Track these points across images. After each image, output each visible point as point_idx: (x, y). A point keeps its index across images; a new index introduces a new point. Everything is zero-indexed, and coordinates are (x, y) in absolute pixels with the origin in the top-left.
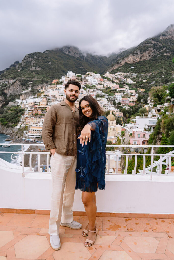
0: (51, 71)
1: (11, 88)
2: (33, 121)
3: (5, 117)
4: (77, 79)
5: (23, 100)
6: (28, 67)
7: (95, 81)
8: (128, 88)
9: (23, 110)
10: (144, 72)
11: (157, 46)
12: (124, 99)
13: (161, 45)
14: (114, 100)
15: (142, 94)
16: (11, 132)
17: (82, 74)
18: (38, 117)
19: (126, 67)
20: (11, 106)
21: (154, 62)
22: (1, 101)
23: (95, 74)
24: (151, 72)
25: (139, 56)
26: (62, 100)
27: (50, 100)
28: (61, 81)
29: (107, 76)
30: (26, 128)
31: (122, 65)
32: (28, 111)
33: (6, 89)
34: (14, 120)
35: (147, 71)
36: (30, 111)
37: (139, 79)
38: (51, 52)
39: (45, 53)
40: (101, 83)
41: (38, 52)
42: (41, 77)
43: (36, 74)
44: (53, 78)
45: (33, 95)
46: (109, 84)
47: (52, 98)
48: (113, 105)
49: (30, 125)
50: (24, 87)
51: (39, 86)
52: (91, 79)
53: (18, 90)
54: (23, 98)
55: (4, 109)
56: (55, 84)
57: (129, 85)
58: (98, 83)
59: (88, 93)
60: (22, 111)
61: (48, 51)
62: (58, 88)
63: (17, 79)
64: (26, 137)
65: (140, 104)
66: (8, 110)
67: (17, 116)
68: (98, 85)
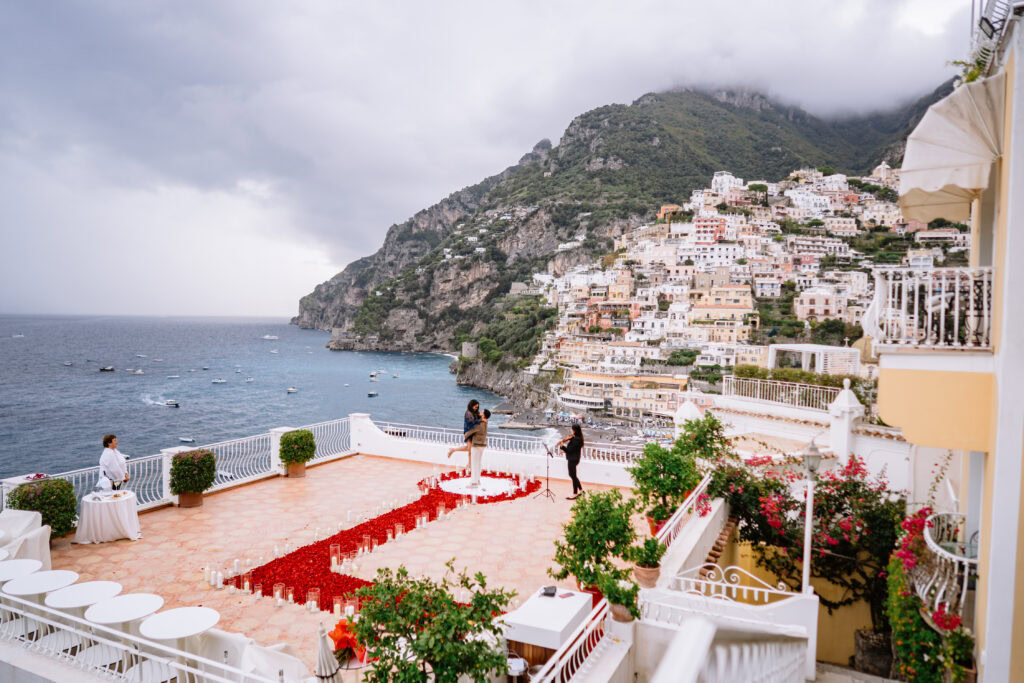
0: (659, 171)
1: (519, 235)
2: (581, 351)
3: (495, 334)
4: (750, 201)
6: (578, 160)
7: (821, 205)
9: (553, 312)
16: (512, 385)
17: (769, 181)
18: (599, 338)
20: (517, 296)
22: (488, 280)
23: (824, 175)
26: (686, 278)
27: (645, 278)
28: (687, 210)
29: (880, 180)
30: (558, 374)
32: (570, 316)
33: (506, 238)
34: (522, 346)
36: (573, 316)
38: (661, 100)
39: (639, 106)
40: (847, 210)
41: (613, 105)
42: (621, 193)
43: (603, 182)
44: (664, 195)
45: (589, 259)
46: (883, 213)
47: (653, 272)
49: (570, 364)
50: (564, 234)
52: (806, 198)
53: (542, 240)
54: (556, 269)
55: (494, 307)
56: (667, 220)
58: (836, 212)
59: (791, 252)
60: (548, 317)
61: (651, 98)
62: (677, 236)
63: (540, 205)
64: (555, 407)
66: (507, 310)
67: (533, 332)
68: (835, 220)
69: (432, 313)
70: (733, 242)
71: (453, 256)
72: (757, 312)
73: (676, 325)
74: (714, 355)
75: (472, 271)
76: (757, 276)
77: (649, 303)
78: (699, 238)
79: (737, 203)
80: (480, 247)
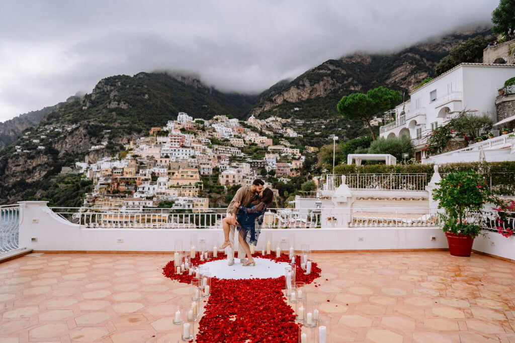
0: (148, 111)
1: (67, 141)
2: (108, 204)
3: (53, 196)
4: (196, 128)
5: (92, 163)
6: (103, 102)
7: (228, 132)
8: (288, 144)
9: (90, 183)
10: (317, 117)
11: (338, 73)
12: (280, 164)
13: (344, 72)
14: (262, 166)
15: (313, 157)
17: (205, 119)
18: (119, 196)
19: (286, 109)
20: (65, 175)
21: (333, 101)
22: (46, 165)
23: (229, 119)
24: (328, 118)
25: (308, 89)
26: (166, 164)
27: (144, 164)
28: (165, 130)
29: (251, 123)
30: (94, 217)
31: (277, 105)
32: (101, 184)
33: (58, 141)
35: (321, 115)
36: (103, 184)
37: (307, 130)
38: (149, 76)
39: (137, 78)
40: (239, 135)
41: (123, 75)
42: (128, 121)
43: (118, 115)
44: (151, 124)
45: (111, 154)
46: (254, 138)
47: (148, 161)
48: (261, 176)
49: (102, 211)
50: (94, 140)
51: (123, 138)
52: (222, 128)
53: (81, 144)
54: (90, 160)
55: (51, 181)
56: (155, 135)
57: (290, 139)
58: (235, 136)
59: (216, 153)
60: (87, 185)
61: (143, 75)
62: (160, 143)
63: (81, 124)
65: (309, 174)
66: (60, 182)
67: (78, 194)
68: (235, 139)
69: (6, 185)
70: (189, 147)
71: (22, 150)
72: (202, 181)
73: (161, 188)
74: (182, 204)
75: (36, 160)
76: (201, 164)
77: (146, 177)
78: (172, 145)
79: (190, 129)
80: (41, 146)
